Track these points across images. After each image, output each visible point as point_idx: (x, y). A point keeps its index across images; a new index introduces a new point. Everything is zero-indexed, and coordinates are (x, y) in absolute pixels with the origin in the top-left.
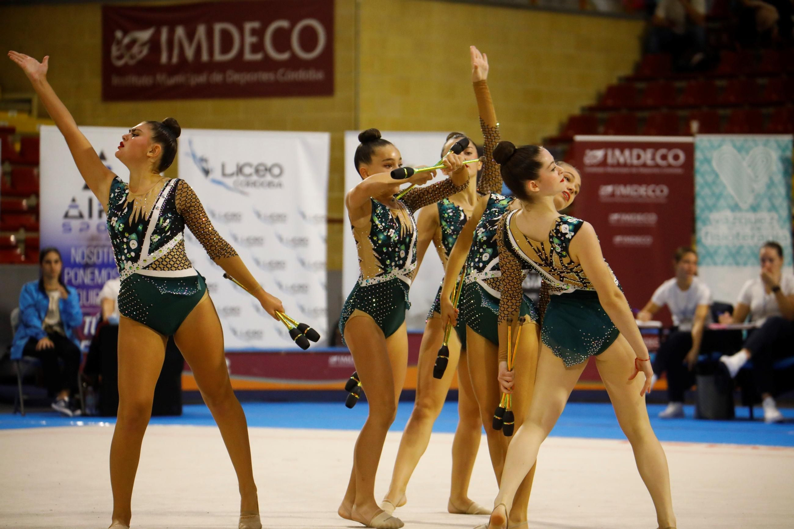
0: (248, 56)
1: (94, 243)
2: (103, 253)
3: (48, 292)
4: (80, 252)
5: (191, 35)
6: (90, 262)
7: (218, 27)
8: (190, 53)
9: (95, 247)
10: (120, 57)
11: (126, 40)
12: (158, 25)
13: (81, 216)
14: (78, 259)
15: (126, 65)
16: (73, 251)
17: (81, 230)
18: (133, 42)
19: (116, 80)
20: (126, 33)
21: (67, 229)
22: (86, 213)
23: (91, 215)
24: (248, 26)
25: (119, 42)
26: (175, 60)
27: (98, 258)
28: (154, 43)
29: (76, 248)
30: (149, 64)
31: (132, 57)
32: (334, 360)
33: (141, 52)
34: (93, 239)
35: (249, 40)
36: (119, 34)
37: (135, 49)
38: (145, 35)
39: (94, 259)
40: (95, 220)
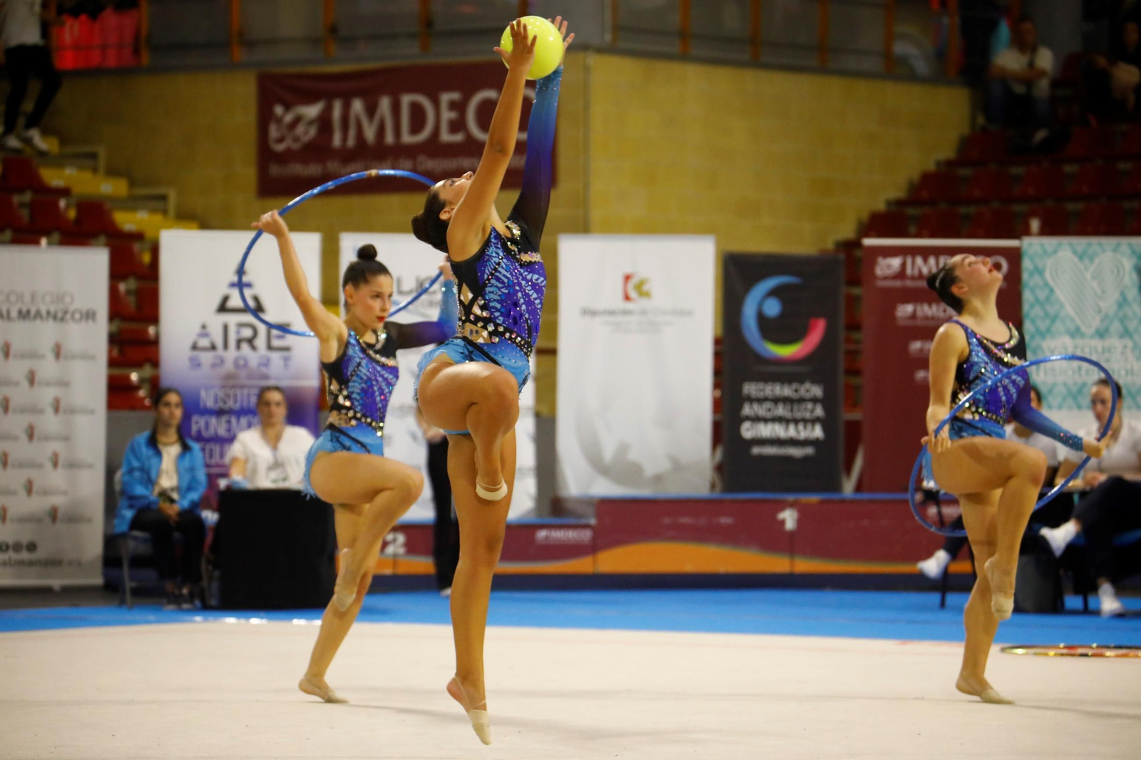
0: (446, 137)
1: (231, 383)
2: (242, 394)
3: (161, 447)
4: (212, 393)
5: (371, 110)
6: (226, 407)
7: (406, 99)
8: (370, 133)
9: (233, 387)
10: (281, 140)
11: (289, 118)
12: (329, 97)
13: (213, 347)
14: (210, 403)
15: (289, 151)
16: (203, 393)
17: (214, 366)
18: (297, 120)
19: (275, 170)
20: (288, 107)
21: (196, 364)
22: (219, 342)
23: (226, 346)
24: (446, 98)
25: (279, 121)
26: (351, 142)
27: (236, 402)
28: (324, 122)
29: (208, 388)
30: (318, 149)
31: (296, 139)
32: (542, 534)
33: (306, 132)
34: (229, 377)
35: (447, 115)
36: (279, 110)
37: (300, 130)
38: (312, 111)
39: (231, 404)
40: (232, 353)
